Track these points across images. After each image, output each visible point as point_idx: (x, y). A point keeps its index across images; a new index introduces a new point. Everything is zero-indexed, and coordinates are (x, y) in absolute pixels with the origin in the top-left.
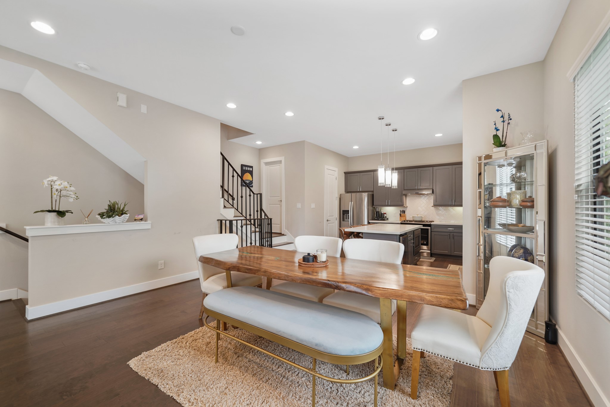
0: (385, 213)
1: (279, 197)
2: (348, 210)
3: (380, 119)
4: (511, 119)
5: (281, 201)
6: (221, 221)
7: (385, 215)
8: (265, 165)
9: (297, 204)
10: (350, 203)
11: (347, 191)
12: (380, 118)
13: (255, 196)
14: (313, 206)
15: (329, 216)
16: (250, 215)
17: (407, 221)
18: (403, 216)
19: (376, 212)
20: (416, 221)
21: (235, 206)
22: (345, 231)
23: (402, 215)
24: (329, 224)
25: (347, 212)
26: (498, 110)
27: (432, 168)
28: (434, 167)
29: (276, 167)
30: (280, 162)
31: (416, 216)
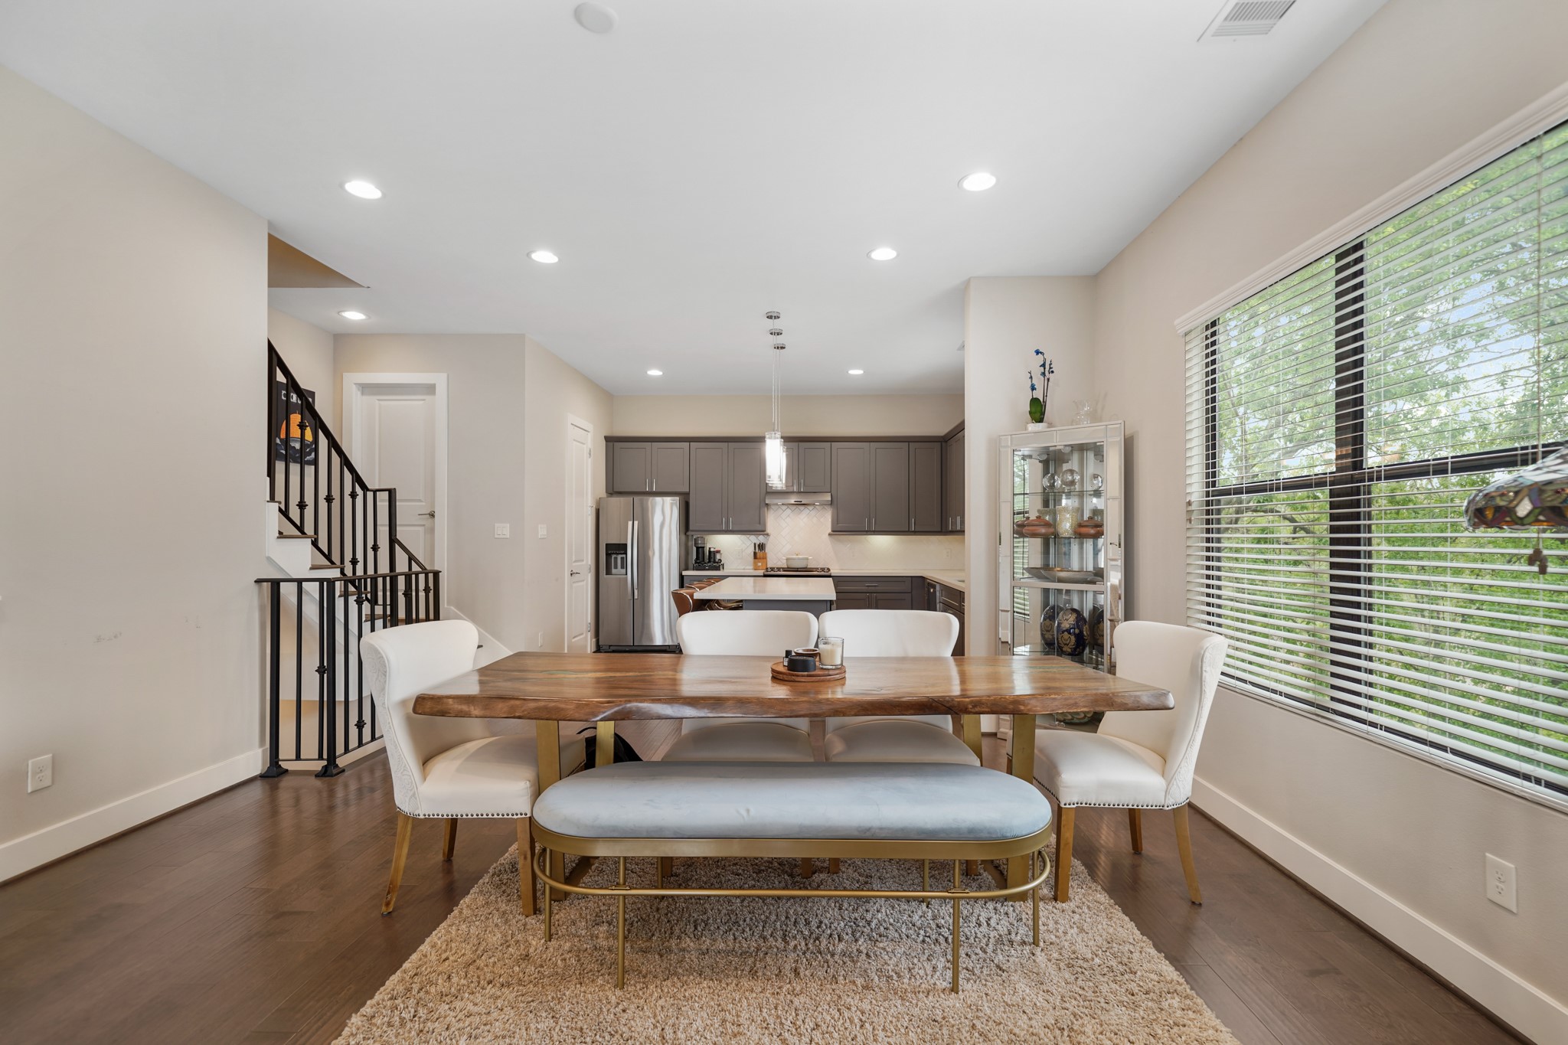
0: (718, 552)
1: (420, 501)
2: (623, 542)
3: (770, 317)
4: (1052, 372)
5: (432, 515)
6: (275, 584)
7: (718, 557)
8: (359, 393)
9: (497, 525)
10: (630, 523)
11: (612, 491)
12: (770, 314)
13: (370, 495)
14: (542, 531)
15: (576, 561)
16: (354, 562)
17: (772, 569)
18: (760, 559)
19: (695, 549)
20: (797, 570)
21: (309, 529)
22: (695, 598)
23: (758, 556)
24: (575, 585)
25: (622, 548)
26: (1038, 352)
27: (829, 443)
28: (833, 443)
29: (413, 405)
30: (430, 389)
31: (795, 557)
